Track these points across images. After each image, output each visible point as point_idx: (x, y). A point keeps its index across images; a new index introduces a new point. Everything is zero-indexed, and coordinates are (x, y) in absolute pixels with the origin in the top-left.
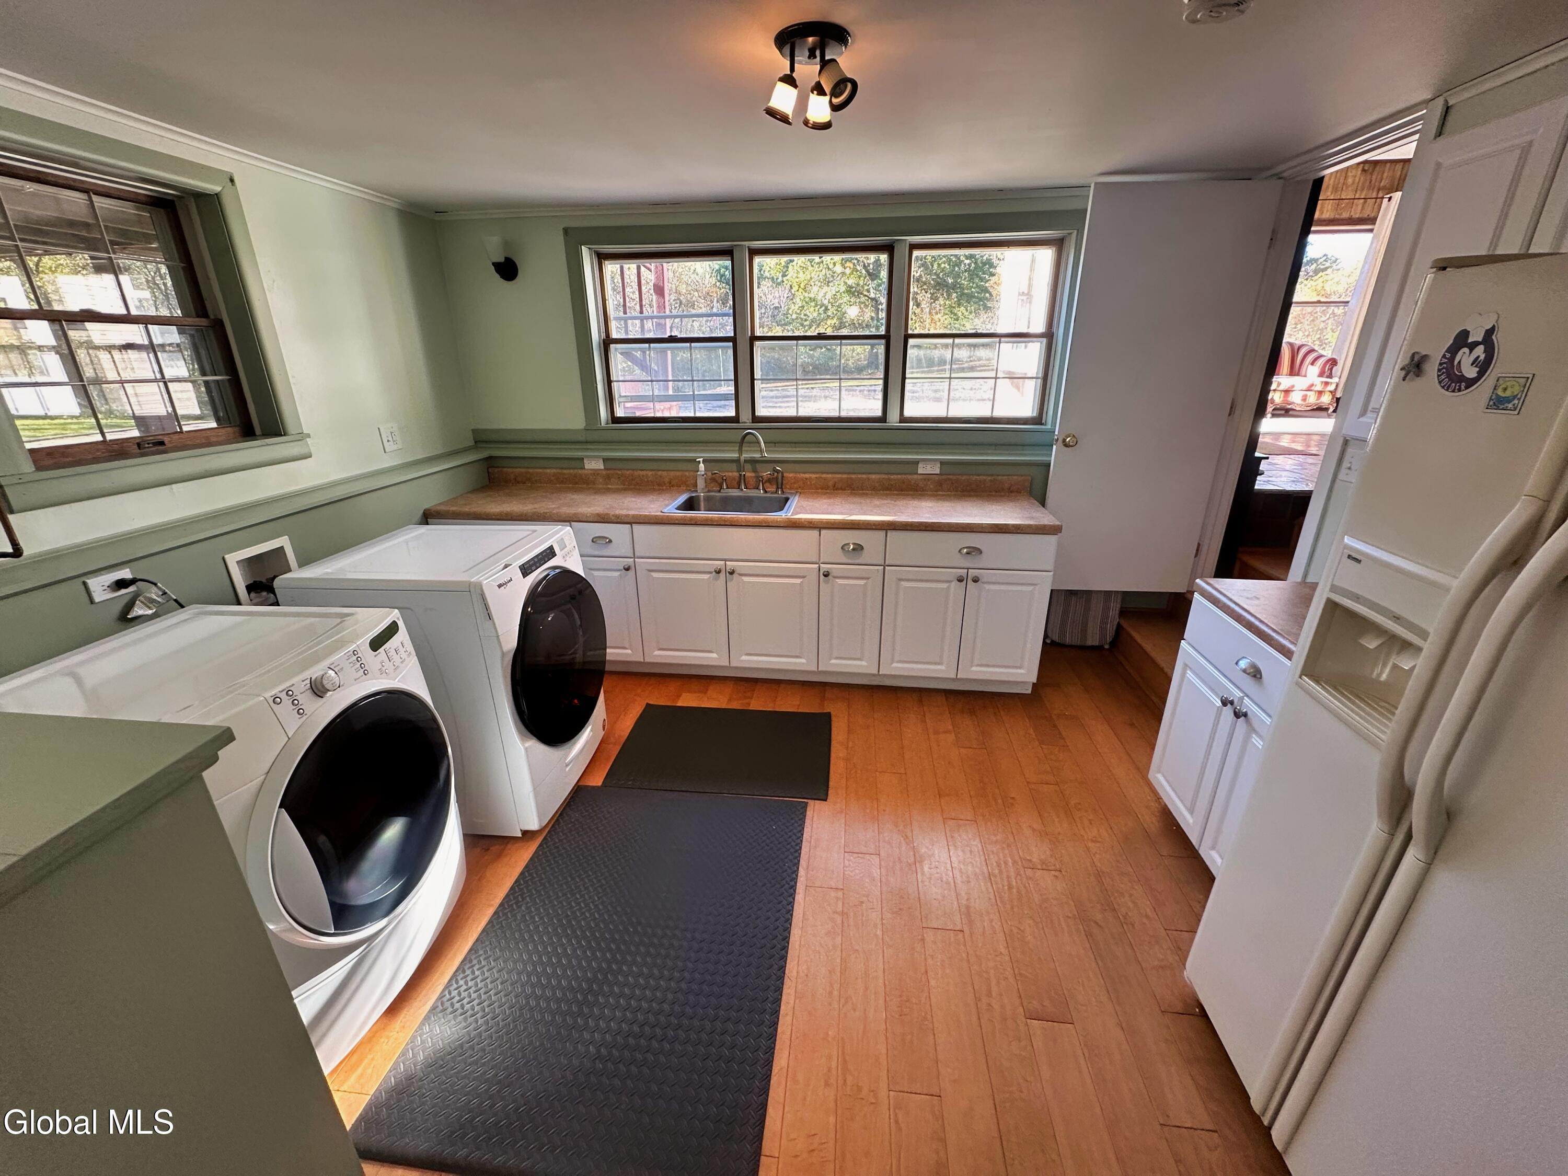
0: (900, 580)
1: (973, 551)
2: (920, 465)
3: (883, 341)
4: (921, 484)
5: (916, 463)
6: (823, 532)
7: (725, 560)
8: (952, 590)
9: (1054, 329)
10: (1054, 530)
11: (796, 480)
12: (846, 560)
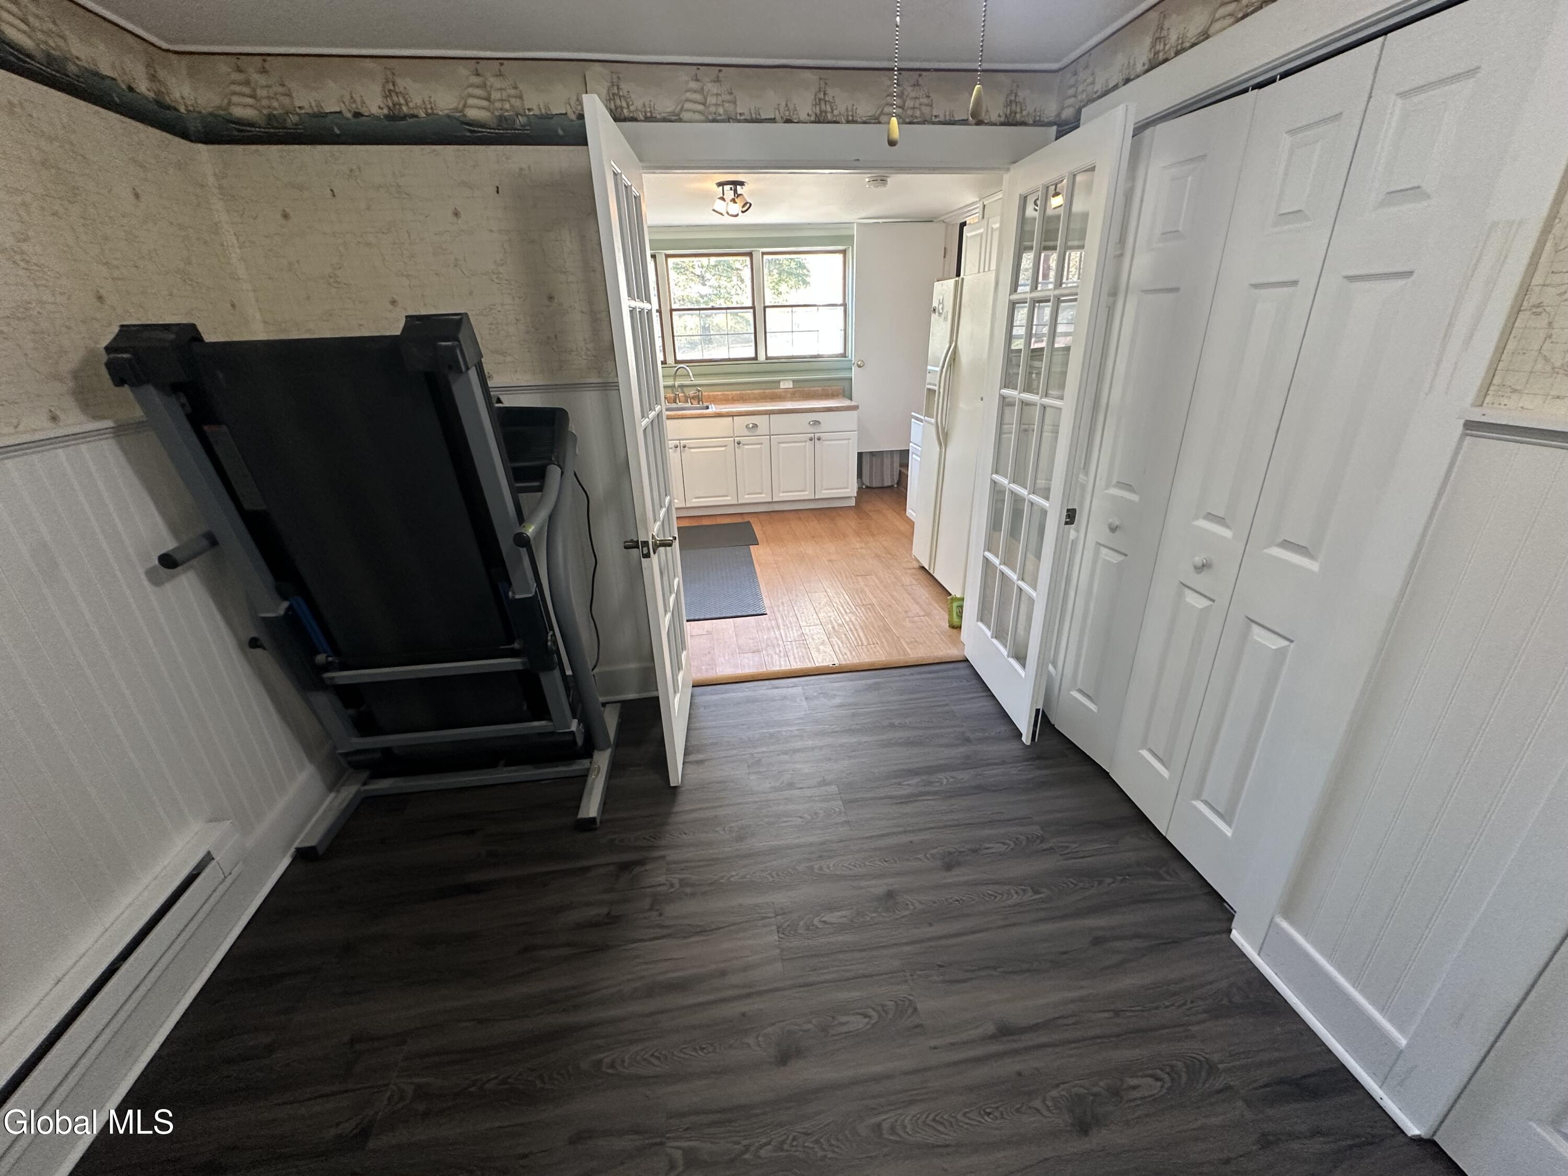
0: (779, 443)
1: (817, 423)
2: (781, 383)
3: (751, 310)
4: (783, 394)
5: (779, 382)
6: (735, 418)
7: (679, 440)
8: (807, 446)
9: (847, 302)
10: (855, 408)
11: (709, 397)
12: (749, 434)
